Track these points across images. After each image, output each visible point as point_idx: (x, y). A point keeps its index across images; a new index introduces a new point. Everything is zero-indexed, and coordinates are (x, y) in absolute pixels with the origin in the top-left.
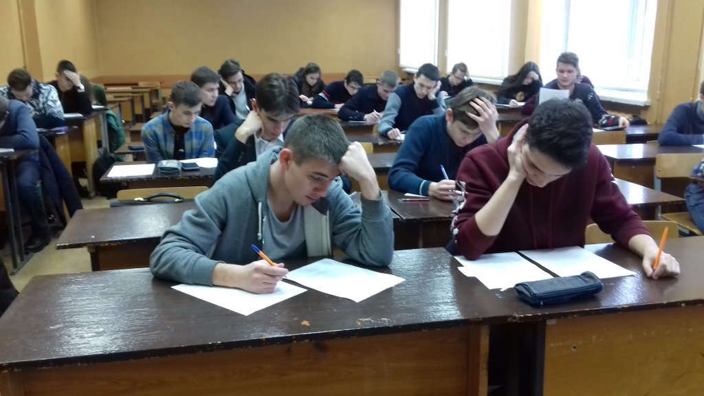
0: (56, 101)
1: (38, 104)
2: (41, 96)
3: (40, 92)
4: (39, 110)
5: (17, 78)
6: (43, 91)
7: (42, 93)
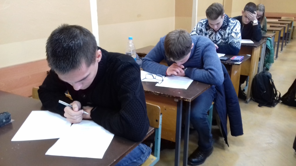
0: (238, 34)
1: (225, 34)
2: (228, 28)
3: (228, 25)
4: (225, 39)
5: (213, 9)
6: (230, 24)
7: (229, 26)
